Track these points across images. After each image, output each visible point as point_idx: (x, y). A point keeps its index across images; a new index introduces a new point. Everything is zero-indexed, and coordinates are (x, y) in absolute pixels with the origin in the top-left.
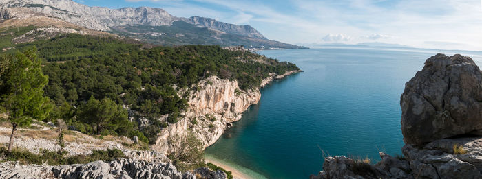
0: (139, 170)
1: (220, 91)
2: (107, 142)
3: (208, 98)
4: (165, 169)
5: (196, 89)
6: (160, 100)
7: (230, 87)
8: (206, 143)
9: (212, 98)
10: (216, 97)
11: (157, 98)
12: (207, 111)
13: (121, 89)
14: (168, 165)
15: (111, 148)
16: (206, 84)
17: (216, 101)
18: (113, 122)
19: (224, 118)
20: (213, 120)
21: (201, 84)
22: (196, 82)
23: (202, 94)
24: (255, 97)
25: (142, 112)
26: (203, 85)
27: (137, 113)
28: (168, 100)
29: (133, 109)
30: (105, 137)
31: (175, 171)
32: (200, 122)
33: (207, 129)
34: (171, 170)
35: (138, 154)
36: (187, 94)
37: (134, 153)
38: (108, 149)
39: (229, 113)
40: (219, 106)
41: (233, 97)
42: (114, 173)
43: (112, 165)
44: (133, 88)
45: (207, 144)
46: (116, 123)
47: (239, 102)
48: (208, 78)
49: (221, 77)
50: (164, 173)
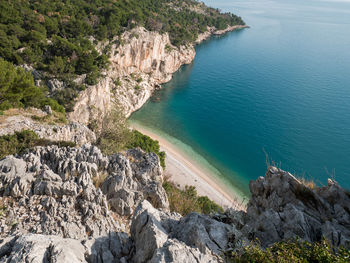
0: (61, 159)
1: (148, 46)
2: (10, 119)
3: (133, 54)
4: (90, 154)
5: (118, 43)
6: (74, 57)
7: (160, 41)
8: (132, 107)
9: (138, 54)
10: (142, 53)
11: (69, 54)
12: (132, 70)
13: (17, 42)
14: (92, 149)
15: (19, 129)
16: (131, 37)
17: (143, 57)
18: (14, 90)
19: (151, 79)
20: (139, 81)
21: (125, 36)
22: (119, 34)
23: (127, 49)
24: (188, 55)
25: (51, 72)
26: (127, 38)
27: (45, 74)
28: (84, 56)
29: (40, 69)
30: (6, 112)
31: (101, 156)
32: (124, 83)
33: (132, 91)
34: (96, 154)
35: (55, 131)
36: (108, 48)
37: (50, 131)
38: (17, 133)
39: (157, 73)
40: (147, 64)
41: (163, 54)
42: (32, 170)
43: (27, 160)
44: (35, 40)
45: (133, 109)
46: (19, 92)
47: (169, 60)
48: (134, 30)
49: (149, 28)
50: (89, 160)
